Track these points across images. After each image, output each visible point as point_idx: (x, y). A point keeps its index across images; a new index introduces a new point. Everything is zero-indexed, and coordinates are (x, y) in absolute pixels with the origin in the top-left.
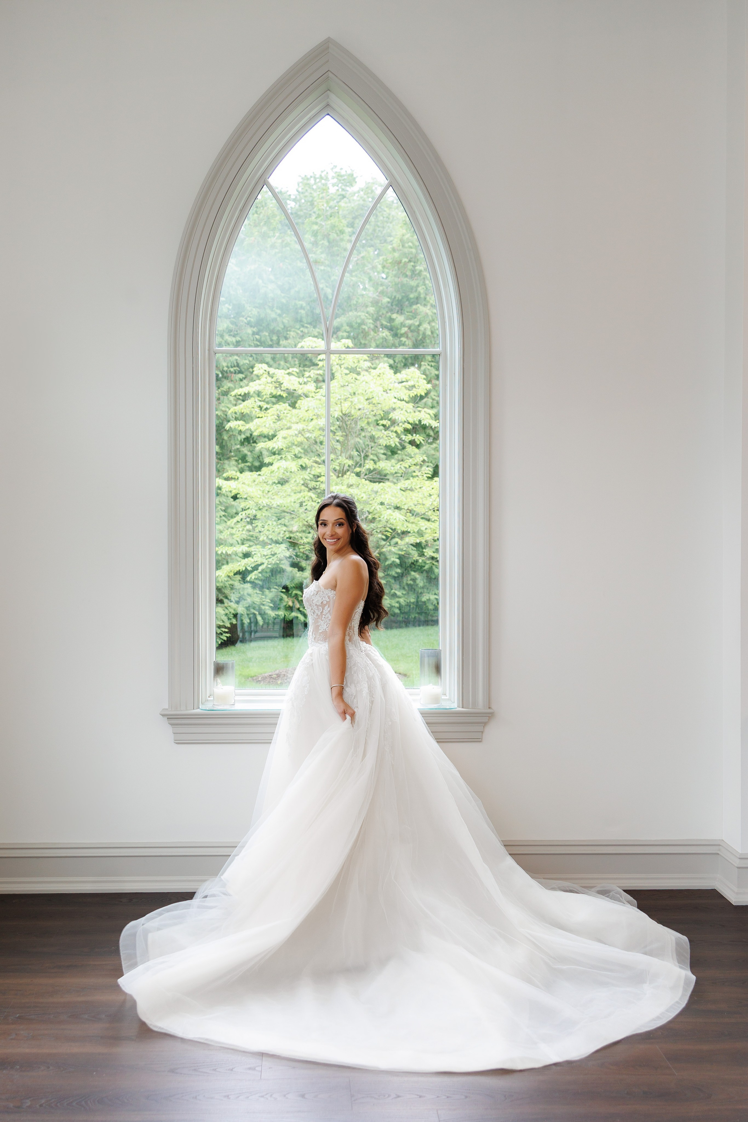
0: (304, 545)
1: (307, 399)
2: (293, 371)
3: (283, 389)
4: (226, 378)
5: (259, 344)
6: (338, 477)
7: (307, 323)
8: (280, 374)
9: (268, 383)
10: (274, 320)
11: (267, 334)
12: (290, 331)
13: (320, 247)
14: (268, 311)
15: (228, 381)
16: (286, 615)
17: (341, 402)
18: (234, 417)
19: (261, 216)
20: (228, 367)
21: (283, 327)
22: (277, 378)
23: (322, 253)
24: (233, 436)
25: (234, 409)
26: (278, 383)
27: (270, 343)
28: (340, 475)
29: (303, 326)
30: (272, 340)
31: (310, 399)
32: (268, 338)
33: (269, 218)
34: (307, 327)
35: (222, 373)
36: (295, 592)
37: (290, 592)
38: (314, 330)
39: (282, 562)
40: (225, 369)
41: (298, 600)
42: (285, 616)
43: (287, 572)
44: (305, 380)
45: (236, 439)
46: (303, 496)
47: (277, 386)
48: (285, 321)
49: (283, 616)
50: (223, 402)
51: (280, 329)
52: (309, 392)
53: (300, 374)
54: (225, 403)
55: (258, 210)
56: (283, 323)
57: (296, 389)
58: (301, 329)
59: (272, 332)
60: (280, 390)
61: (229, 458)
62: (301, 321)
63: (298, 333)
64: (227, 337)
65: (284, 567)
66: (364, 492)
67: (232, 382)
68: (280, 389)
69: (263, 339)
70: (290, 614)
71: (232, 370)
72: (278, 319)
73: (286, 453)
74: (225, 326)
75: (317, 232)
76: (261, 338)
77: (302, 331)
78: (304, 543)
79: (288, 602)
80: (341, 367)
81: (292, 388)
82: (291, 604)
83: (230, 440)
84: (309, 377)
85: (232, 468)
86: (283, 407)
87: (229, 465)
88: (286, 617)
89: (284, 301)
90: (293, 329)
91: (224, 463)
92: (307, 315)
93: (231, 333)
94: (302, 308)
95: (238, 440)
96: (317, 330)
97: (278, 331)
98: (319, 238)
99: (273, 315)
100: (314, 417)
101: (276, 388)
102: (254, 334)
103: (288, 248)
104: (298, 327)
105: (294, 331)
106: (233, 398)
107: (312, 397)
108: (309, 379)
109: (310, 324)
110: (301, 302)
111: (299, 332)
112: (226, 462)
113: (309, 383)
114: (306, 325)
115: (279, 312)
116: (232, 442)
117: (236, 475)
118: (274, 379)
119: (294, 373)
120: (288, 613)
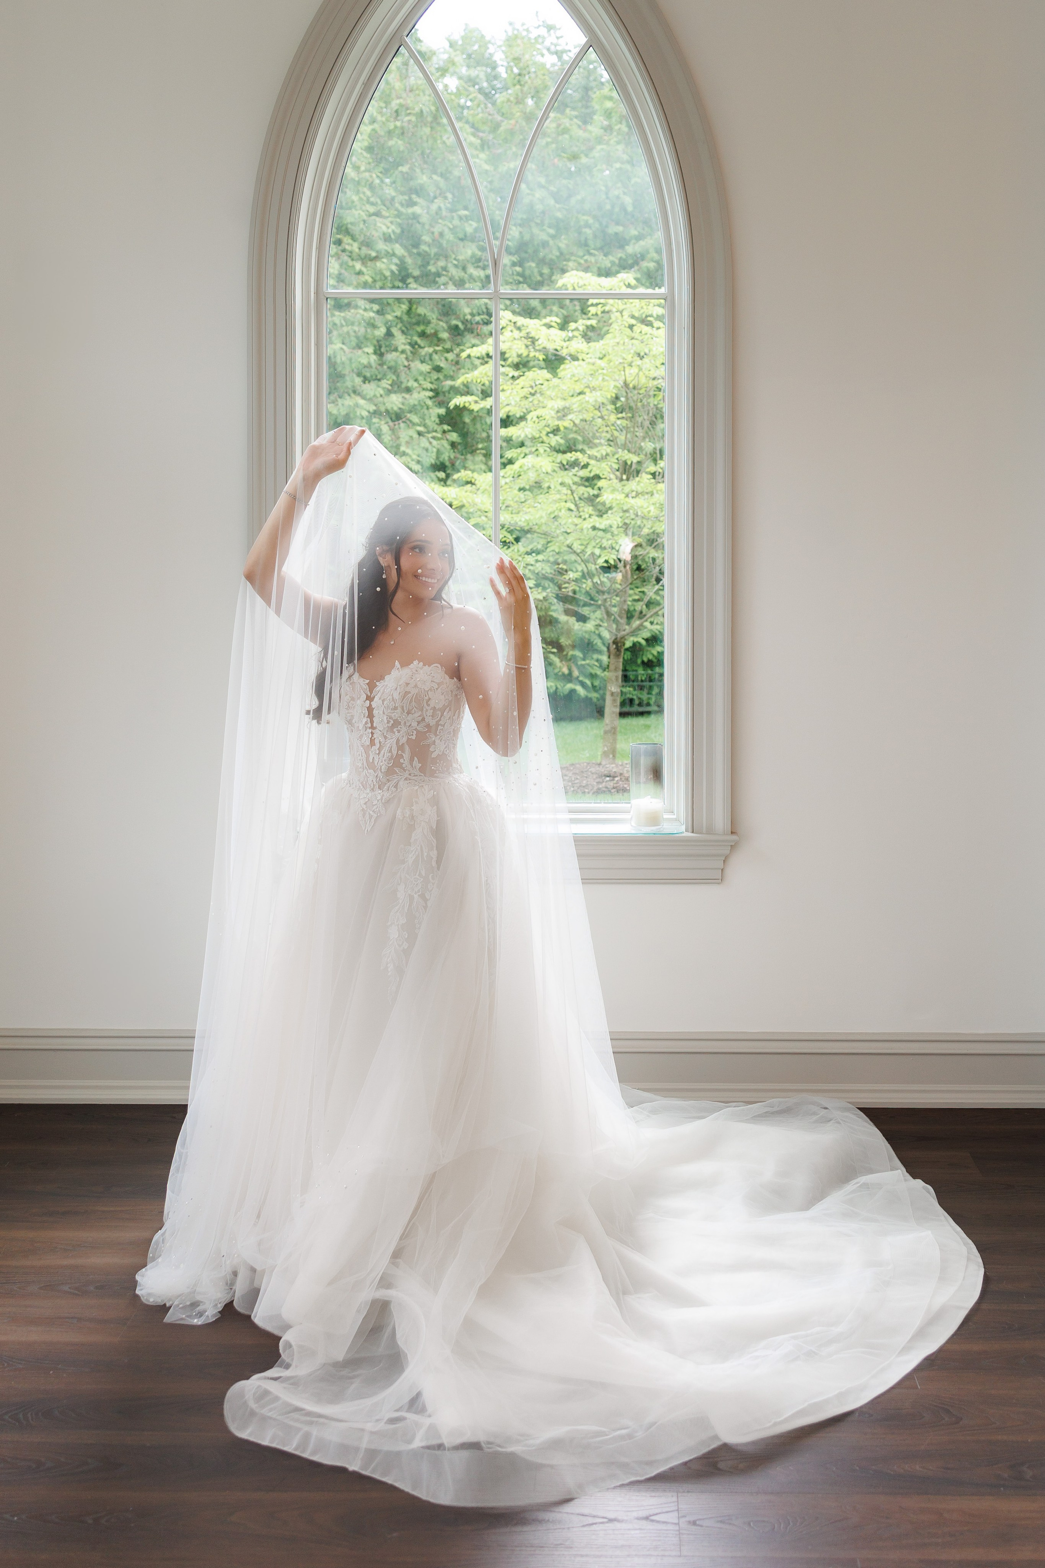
0: (569, 583)
1: (576, 363)
2: (552, 321)
3: (537, 348)
4: (471, 331)
5: (521, 279)
6: (621, 480)
7: (594, 249)
8: (533, 325)
9: (515, 339)
10: (545, 244)
11: (533, 265)
12: (568, 260)
13: (615, 133)
14: (536, 231)
15: (472, 335)
16: (559, 686)
17: (624, 367)
18: (480, 389)
19: (525, 89)
20: (472, 315)
21: (558, 254)
22: (527, 331)
23: (618, 143)
24: (478, 419)
25: (466, 378)
26: (530, 340)
27: (539, 278)
28: (624, 477)
29: (591, 254)
30: (541, 274)
31: (581, 362)
32: (536, 270)
33: (538, 92)
34: (594, 255)
35: (463, 323)
36: (571, 653)
37: (565, 653)
38: (604, 258)
39: (553, 608)
40: (469, 317)
41: (577, 665)
42: (557, 688)
43: (560, 623)
44: (570, 334)
45: (483, 422)
46: (559, 508)
47: (529, 343)
48: (562, 246)
49: (554, 688)
50: (464, 368)
51: (554, 257)
52: (578, 352)
53: (563, 327)
54: (466, 368)
55: (521, 79)
56: (559, 248)
57: (559, 348)
58: (586, 257)
59: (542, 262)
60: (532, 350)
61: (473, 452)
62: (586, 245)
63: (579, 264)
64: (471, 270)
65: (555, 615)
66: (653, 504)
67: (479, 337)
68: (534, 348)
70: (564, 686)
71: (477, 318)
72: (551, 242)
73: (539, 445)
74: (469, 253)
75: (610, 113)
76: (524, 271)
77: (586, 261)
78: (569, 579)
79: (560, 668)
80: (622, 316)
81: (551, 347)
82: (565, 671)
83: (475, 424)
84: (577, 329)
85: (477, 467)
86: (540, 375)
87: (473, 461)
88: (558, 690)
89: (559, 215)
90: (573, 258)
91: (466, 459)
92: (595, 236)
93: (481, 264)
94: (587, 225)
95: (486, 423)
96: (611, 258)
97: (551, 260)
98: (614, 120)
99: (543, 236)
100: (587, 390)
101: (527, 346)
102: (514, 264)
103: (567, 136)
104: (581, 254)
105: (574, 261)
106: (480, 361)
107: (583, 360)
108: (576, 333)
109: (601, 249)
110: (585, 218)
111: (582, 261)
112: (469, 456)
113: (575, 339)
114: (592, 251)
115: (552, 231)
116: (478, 426)
117: (473, 477)
118: (523, 333)
119: (553, 324)
120: (562, 685)
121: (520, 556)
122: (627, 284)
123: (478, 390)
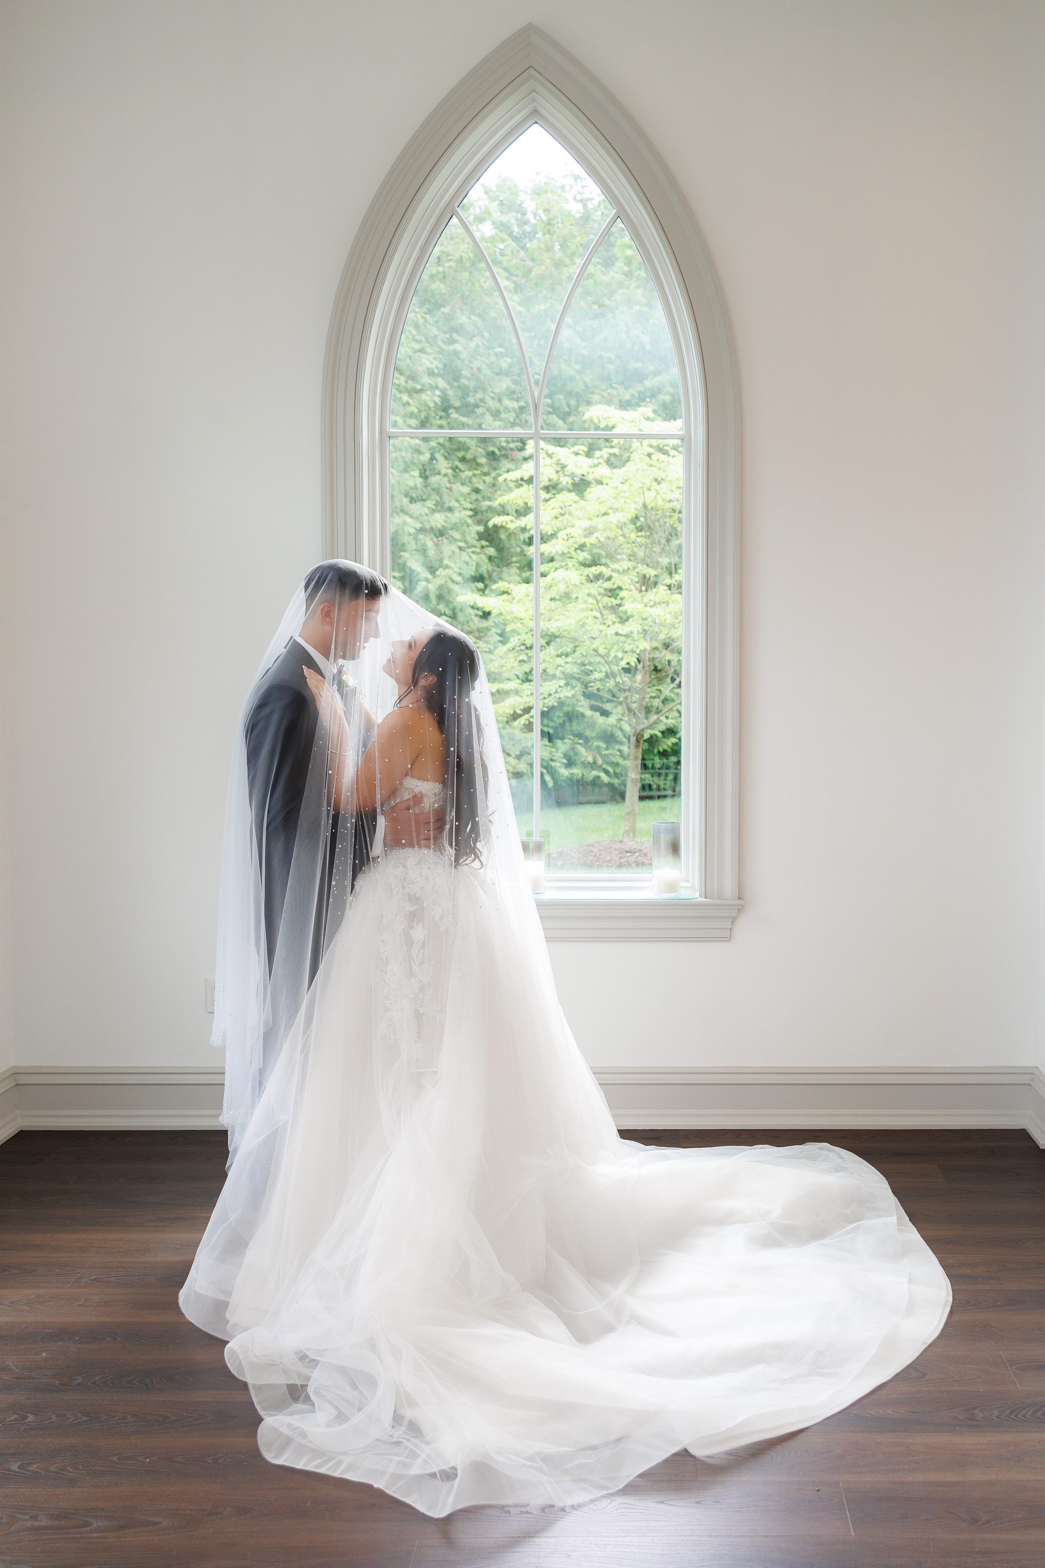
0: (594, 682)
1: (601, 486)
2: (579, 450)
3: (566, 473)
4: (506, 456)
5: (551, 410)
6: (641, 591)
7: (616, 383)
8: (563, 453)
9: (546, 465)
10: (571, 379)
11: (562, 397)
12: (593, 393)
13: (635, 279)
14: (563, 367)
15: (507, 460)
16: (585, 774)
17: (643, 491)
18: (514, 509)
19: (555, 237)
20: (508, 442)
21: (584, 387)
22: (558, 458)
23: (638, 287)
24: (513, 535)
25: (503, 500)
26: (560, 466)
27: (567, 409)
28: (644, 588)
29: (612, 387)
30: (569, 406)
31: (605, 486)
32: (564, 403)
33: (565, 240)
34: (616, 389)
35: (499, 449)
36: (596, 744)
37: (590, 744)
38: (625, 391)
39: (579, 704)
40: (504, 444)
41: (600, 755)
42: (583, 775)
43: (585, 717)
44: (596, 461)
45: (517, 538)
46: (586, 616)
47: (559, 469)
48: (587, 380)
49: (580, 775)
50: (500, 490)
51: (580, 391)
52: (602, 477)
53: (588, 455)
54: (502, 490)
55: (550, 229)
56: (585, 383)
57: (585, 474)
58: (609, 391)
59: (570, 394)
60: (562, 475)
61: (508, 565)
62: (609, 379)
63: (603, 397)
64: (507, 402)
65: (581, 710)
66: (669, 613)
67: (513, 462)
68: (563, 473)
69: (557, 404)
70: (590, 773)
71: (512, 445)
72: (577, 377)
73: (568, 560)
74: (504, 386)
75: (630, 260)
76: (553, 402)
77: (609, 394)
78: (595, 679)
79: (586, 757)
80: (642, 445)
81: (579, 472)
82: (590, 759)
83: (509, 540)
84: (602, 456)
85: (512, 578)
86: (567, 498)
87: (508, 573)
88: (584, 777)
89: (584, 352)
90: (597, 391)
91: (502, 571)
93: (514, 396)
94: (610, 361)
95: (520, 539)
96: (631, 391)
97: (578, 393)
98: (633, 267)
99: (571, 372)
100: (610, 511)
101: (557, 472)
103: (591, 281)
104: (604, 387)
105: (599, 394)
106: (515, 484)
107: (607, 484)
108: (601, 461)
109: (622, 383)
110: (608, 355)
111: (605, 395)
112: (505, 569)
113: (600, 465)
114: (615, 385)
115: (578, 367)
116: (513, 542)
117: (509, 588)
118: (554, 460)
119: (580, 452)
120: (588, 772)
121: (552, 658)
122: (646, 417)
123: (512, 510)
